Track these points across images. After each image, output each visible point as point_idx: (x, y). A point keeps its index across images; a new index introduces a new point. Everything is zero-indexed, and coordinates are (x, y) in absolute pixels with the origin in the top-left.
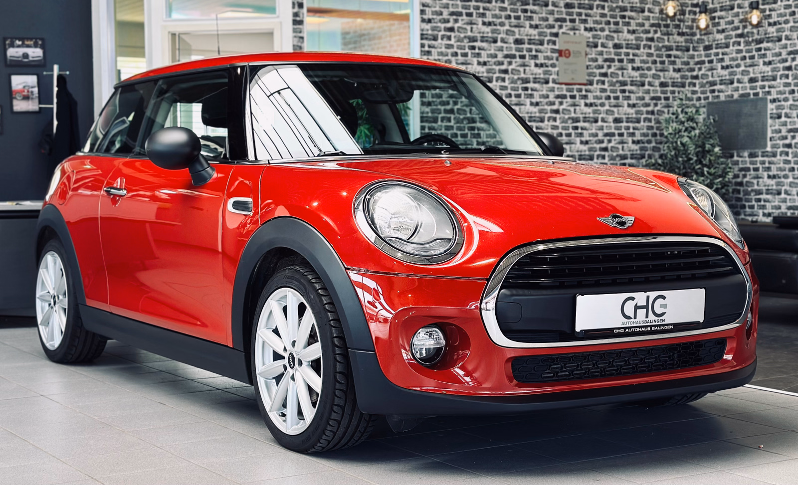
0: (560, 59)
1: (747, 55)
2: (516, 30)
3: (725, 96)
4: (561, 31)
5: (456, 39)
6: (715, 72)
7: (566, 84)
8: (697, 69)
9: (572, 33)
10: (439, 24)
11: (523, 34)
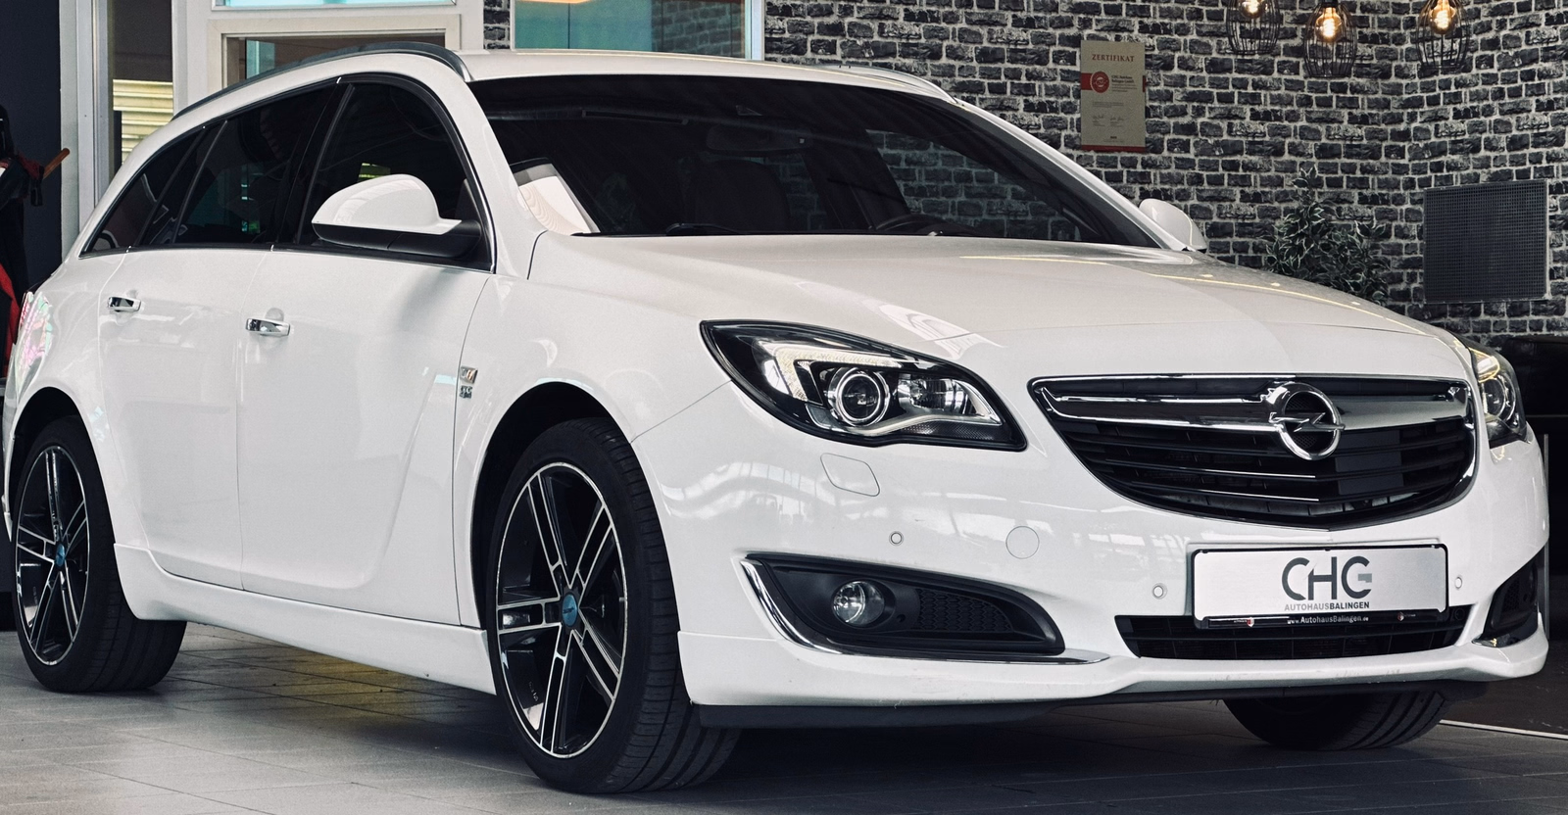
0: (1082, 91)
1: (1506, 87)
2: (984, 31)
3: (1462, 176)
4: (1087, 32)
5: (847, 49)
6: (1442, 123)
7: (1098, 149)
8: (1405, 117)
9: (1111, 37)
10: (809, 19)
11: (999, 40)
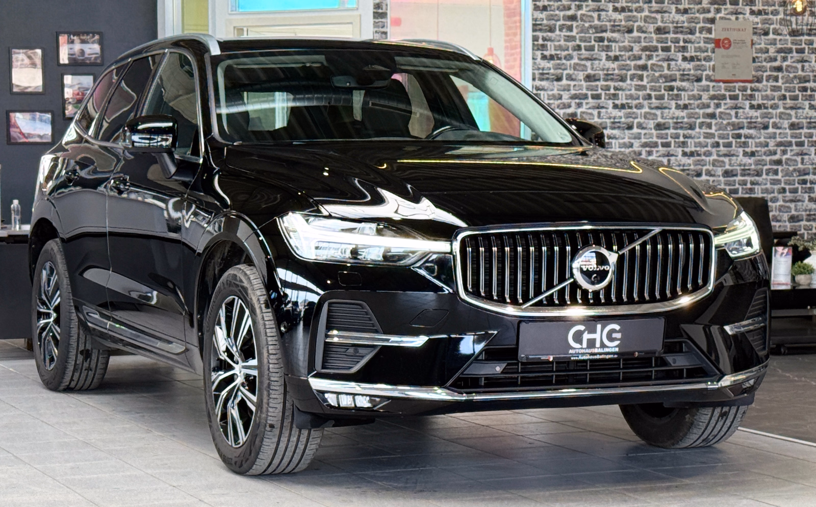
0: (716, 50)
2: (659, 16)
4: (718, 16)
5: (580, 29)
7: (724, 82)
9: (733, 18)
10: (557, 12)
11: (668, 21)
